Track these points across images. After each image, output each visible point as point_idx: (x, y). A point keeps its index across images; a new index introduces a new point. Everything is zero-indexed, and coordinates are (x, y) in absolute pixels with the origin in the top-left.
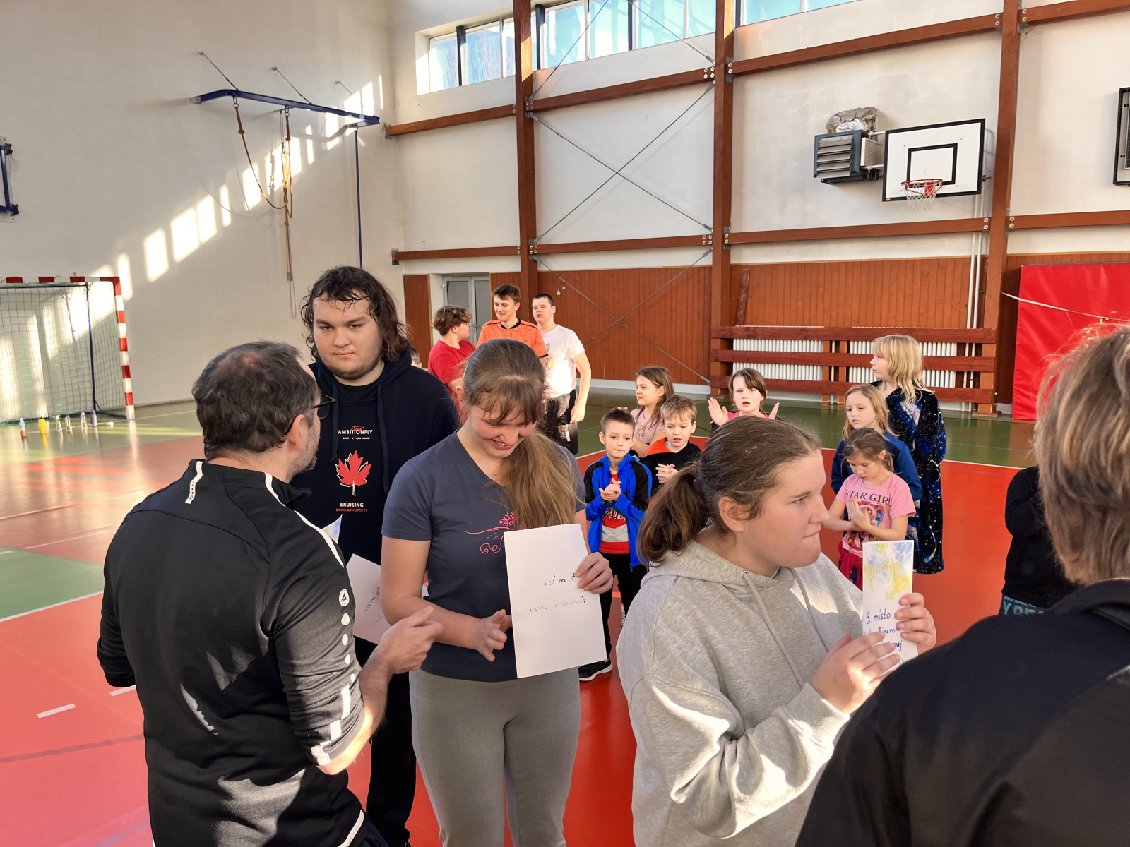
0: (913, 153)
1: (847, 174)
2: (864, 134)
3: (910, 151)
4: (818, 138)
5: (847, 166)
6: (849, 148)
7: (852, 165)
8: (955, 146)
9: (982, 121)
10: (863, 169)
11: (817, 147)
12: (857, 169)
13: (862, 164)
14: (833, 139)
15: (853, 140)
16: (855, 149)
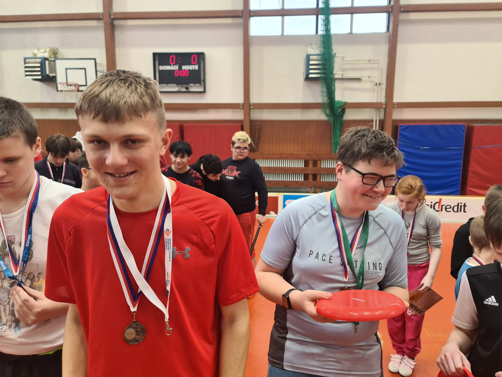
0: (68, 71)
1: (40, 77)
2: (46, 59)
3: (66, 69)
4: (25, 59)
5: (39, 73)
6: (39, 65)
7: (42, 73)
8: (85, 69)
9: (95, 59)
10: (48, 76)
11: (25, 63)
12: (45, 75)
13: (48, 73)
14: (32, 60)
15: (41, 61)
16: (43, 66)
